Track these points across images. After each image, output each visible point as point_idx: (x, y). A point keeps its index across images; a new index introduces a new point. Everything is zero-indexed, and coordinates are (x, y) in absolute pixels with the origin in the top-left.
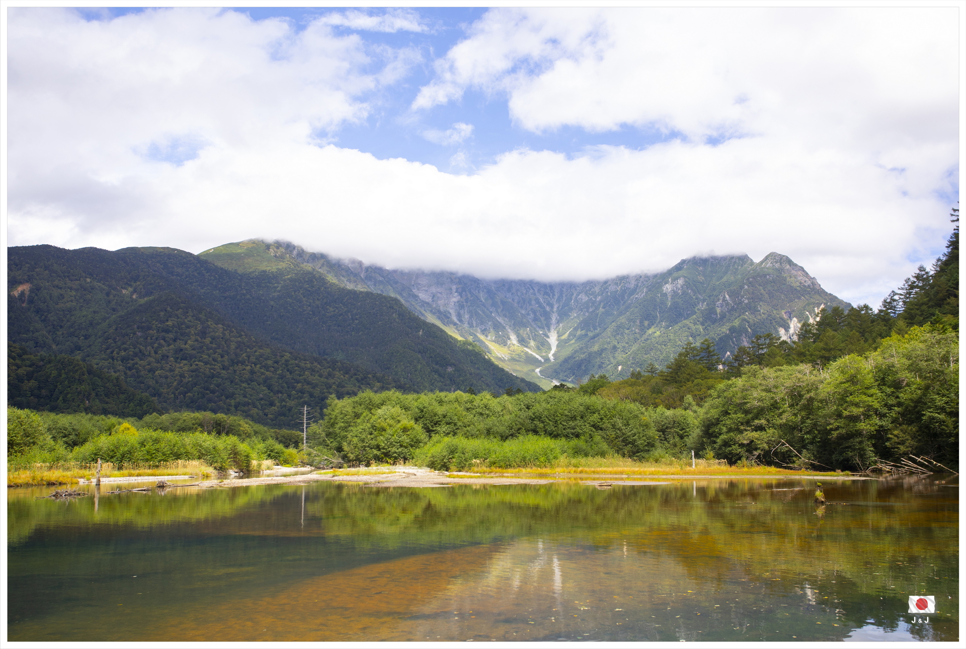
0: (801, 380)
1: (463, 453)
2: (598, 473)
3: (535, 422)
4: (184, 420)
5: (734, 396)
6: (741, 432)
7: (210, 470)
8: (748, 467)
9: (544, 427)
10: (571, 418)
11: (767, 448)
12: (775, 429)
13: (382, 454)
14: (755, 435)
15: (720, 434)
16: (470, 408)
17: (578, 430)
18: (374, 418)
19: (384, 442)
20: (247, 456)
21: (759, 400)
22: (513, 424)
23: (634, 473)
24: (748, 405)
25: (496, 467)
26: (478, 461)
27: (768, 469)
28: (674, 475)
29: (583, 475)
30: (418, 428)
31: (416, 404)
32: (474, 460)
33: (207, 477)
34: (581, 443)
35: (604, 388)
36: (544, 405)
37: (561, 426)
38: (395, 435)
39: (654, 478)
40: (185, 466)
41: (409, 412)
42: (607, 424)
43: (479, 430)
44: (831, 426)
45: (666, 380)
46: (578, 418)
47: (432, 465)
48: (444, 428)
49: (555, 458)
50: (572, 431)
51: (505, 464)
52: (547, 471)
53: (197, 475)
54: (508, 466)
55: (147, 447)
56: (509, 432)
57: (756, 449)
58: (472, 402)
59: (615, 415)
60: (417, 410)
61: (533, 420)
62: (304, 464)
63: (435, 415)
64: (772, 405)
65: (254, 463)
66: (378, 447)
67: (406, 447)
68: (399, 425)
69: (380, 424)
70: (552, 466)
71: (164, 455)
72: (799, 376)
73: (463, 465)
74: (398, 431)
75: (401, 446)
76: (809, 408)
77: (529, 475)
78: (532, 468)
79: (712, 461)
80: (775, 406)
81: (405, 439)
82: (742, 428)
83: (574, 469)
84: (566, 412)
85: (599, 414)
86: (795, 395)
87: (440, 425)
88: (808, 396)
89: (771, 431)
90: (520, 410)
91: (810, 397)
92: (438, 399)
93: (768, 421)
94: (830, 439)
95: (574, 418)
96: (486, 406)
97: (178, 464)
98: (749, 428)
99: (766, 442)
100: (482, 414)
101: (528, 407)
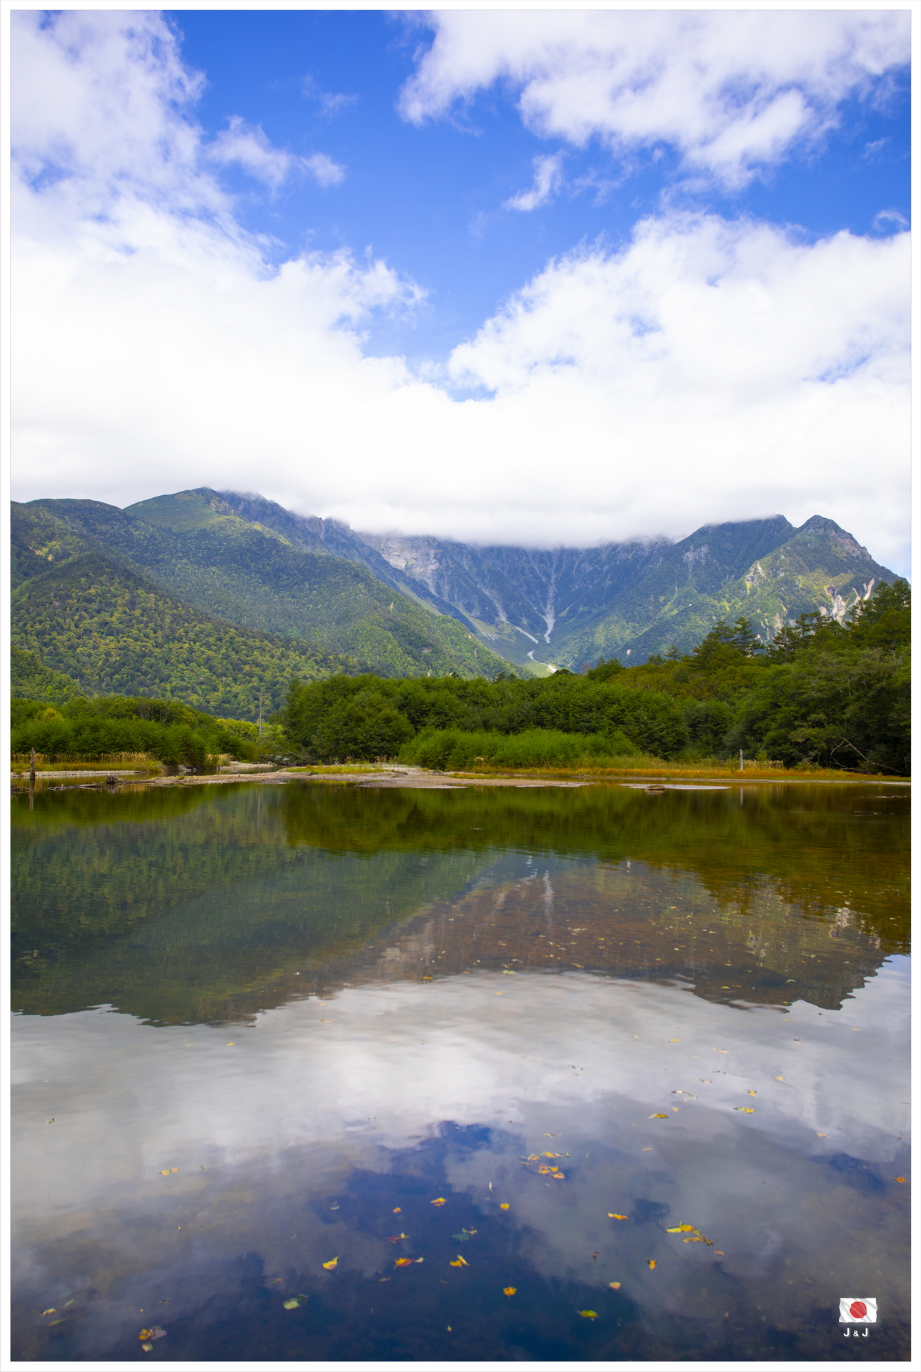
0: (870, 667)
1: (463, 749)
2: (632, 774)
3: (542, 714)
4: (117, 706)
5: (785, 685)
6: (795, 728)
7: (158, 764)
8: (811, 770)
9: (552, 720)
10: (585, 709)
11: (825, 747)
12: (836, 725)
13: (360, 749)
14: (811, 731)
15: (768, 730)
16: (463, 696)
17: (594, 723)
18: (351, 705)
19: (361, 735)
20: (202, 749)
21: (817, 691)
22: (515, 715)
23: (675, 775)
24: (804, 696)
25: (503, 766)
26: (482, 759)
27: (836, 772)
29: (612, 778)
30: (403, 718)
31: (399, 690)
32: (476, 758)
33: (156, 772)
34: (599, 738)
35: (618, 675)
36: (552, 693)
37: (572, 718)
38: (376, 727)
39: (701, 782)
40: (130, 760)
41: (390, 700)
42: (628, 717)
43: (474, 722)
45: (692, 666)
46: (595, 709)
47: (425, 762)
48: (431, 719)
49: (577, 756)
50: (586, 724)
51: (516, 763)
52: (568, 771)
53: (144, 770)
54: (518, 765)
55: (84, 736)
56: (510, 724)
57: (813, 749)
59: (639, 706)
60: (399, 697)
61: (539, 711)
62: (263, 760)
63: (422, 703)
64: (832, 697)
65: (210, 756)
66: (355, 741)
67: (388, 742)
68: (381, 715)
69: (357, 713)
70: (573, 767)
71: (105, 746)
72: (867, 662)
73: (462, 763)
74: (379, 722)
75: (383, 740)
76: (878, 700)
77: (545, 776)
78: (548, 768)
79: (765, 763)
80: (836, 698)
81: (387, 731)
82: (796, 723)
83: (601, 769)
84: (580, 702)
85: (620, 704)
86: (863, 684)
87: (427, 715)
88: (878, 686)
89: (832, 727)
90: (523, 699)
91: (881, 687)
93: (827, 715)
95: (589, 709)
96: (483, 695)
97: (121, 756)
98: (804, 724)
99: (825, 741)
100: (476, 703)
101: (533, 696)
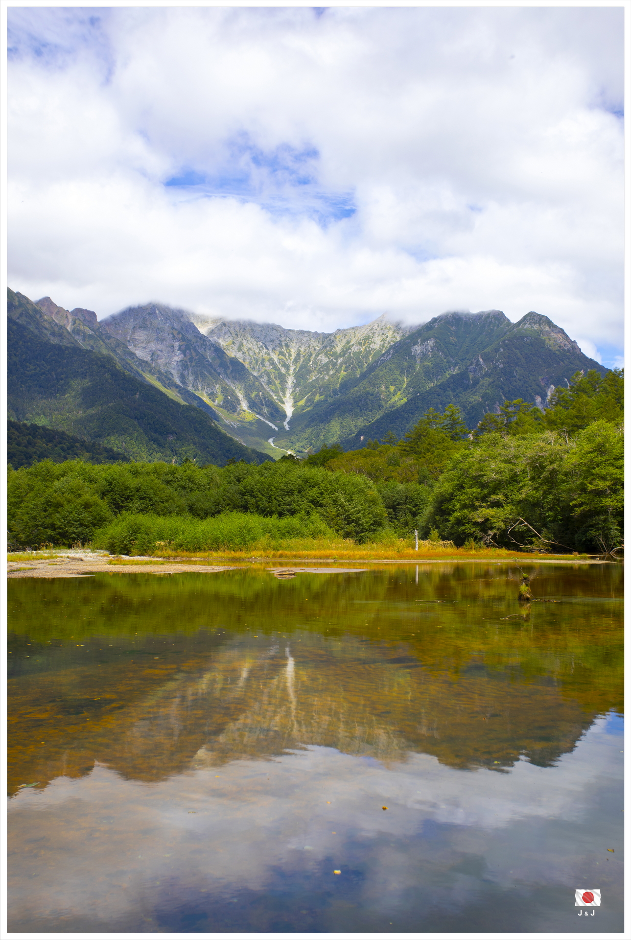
0: (544, 450)
1: (147, 534)
3: (246, 497)
5: (470, 468)
6: (475, 508)
8: (475, 549)
9: (256, 503)
10: (287, 492)
11: (503, 526)
12: (513, 505)
13: (57, 534)
14: (491, 512)
15: (454, 511)
16: (171, 480)
17: (295, 506)
19: (60, 521)
21: (497, 473)
22: (221, 499)
24: (485, 478)
25: (183, 551)
26: (162, 543)
27: (499, 551)
28: (388, 559)
29: (283, 560)
30: (104, 504)
31: (104, 475)
32: (158, 542)
34: (294, 521)
35: (335, 459)
37: (275, 502)
38: (74, 513)
41: (94, 485)
42: (327, 500)
43: (179, 506)
44: (574, 502)
45: (405, 450)
46: (296, 492)
47: (112, 549)
48: (136, 504)
49: (254, 539)
50: (287, 507)
51: (194, 546)
52: (243, 555)
54: (198, 548)
57: (492, 528)
58: (173, 473)
59: (338, 489)
60: (104, 482)
61: (243, 494)
63: (127, 488)
64: (511, 478)
66: (53, 526)
67: (87, 527)
68: (80, 501)
69: (56, 499)
70: (248, 550)
72: (542, 444)
73: (145, 548)
74: (78, 507)
75: (81, 525)
76: (552, 481)
77: (220, 559)
78: (224, 552)
79: (436, 542)
80: (514, 479)
81: (86, 516)
82: (477, 504)
83: (273, 552)
84: (282, 486)
85: (319, 488)
86: (537, 466)
87: (132, 500)
88: (551, 467)
89: (508, 508)
90: (230, 483)
91: (553, 469)
92: (133, 470)
93: (506, 496)
94: (572, 517)
95: (290, 493)
96: (190, 479)
98: (484, 504)
99: (502, 520)
100: (184, 488)
101: (239, 480)
